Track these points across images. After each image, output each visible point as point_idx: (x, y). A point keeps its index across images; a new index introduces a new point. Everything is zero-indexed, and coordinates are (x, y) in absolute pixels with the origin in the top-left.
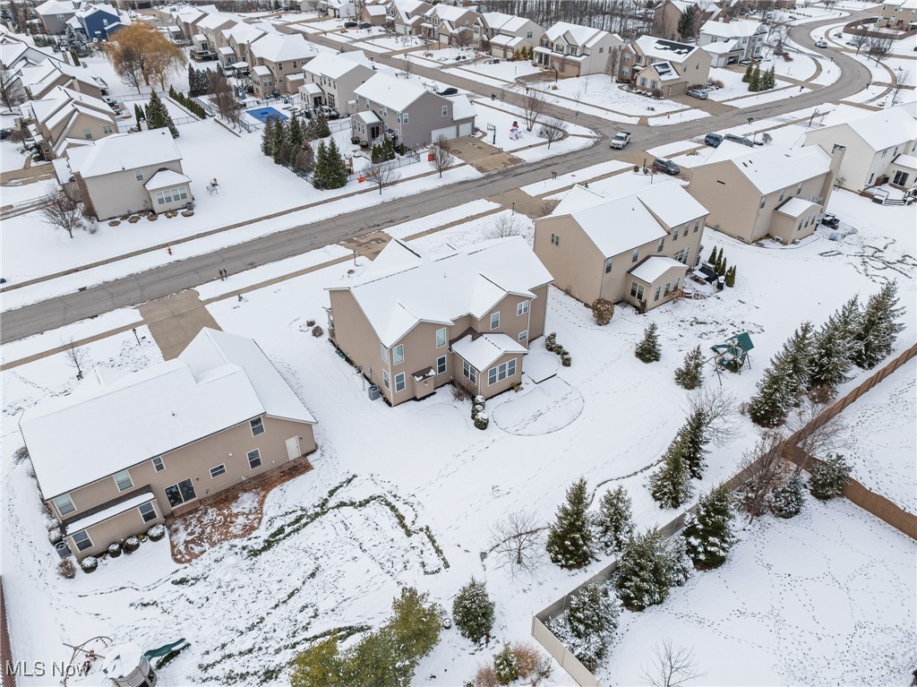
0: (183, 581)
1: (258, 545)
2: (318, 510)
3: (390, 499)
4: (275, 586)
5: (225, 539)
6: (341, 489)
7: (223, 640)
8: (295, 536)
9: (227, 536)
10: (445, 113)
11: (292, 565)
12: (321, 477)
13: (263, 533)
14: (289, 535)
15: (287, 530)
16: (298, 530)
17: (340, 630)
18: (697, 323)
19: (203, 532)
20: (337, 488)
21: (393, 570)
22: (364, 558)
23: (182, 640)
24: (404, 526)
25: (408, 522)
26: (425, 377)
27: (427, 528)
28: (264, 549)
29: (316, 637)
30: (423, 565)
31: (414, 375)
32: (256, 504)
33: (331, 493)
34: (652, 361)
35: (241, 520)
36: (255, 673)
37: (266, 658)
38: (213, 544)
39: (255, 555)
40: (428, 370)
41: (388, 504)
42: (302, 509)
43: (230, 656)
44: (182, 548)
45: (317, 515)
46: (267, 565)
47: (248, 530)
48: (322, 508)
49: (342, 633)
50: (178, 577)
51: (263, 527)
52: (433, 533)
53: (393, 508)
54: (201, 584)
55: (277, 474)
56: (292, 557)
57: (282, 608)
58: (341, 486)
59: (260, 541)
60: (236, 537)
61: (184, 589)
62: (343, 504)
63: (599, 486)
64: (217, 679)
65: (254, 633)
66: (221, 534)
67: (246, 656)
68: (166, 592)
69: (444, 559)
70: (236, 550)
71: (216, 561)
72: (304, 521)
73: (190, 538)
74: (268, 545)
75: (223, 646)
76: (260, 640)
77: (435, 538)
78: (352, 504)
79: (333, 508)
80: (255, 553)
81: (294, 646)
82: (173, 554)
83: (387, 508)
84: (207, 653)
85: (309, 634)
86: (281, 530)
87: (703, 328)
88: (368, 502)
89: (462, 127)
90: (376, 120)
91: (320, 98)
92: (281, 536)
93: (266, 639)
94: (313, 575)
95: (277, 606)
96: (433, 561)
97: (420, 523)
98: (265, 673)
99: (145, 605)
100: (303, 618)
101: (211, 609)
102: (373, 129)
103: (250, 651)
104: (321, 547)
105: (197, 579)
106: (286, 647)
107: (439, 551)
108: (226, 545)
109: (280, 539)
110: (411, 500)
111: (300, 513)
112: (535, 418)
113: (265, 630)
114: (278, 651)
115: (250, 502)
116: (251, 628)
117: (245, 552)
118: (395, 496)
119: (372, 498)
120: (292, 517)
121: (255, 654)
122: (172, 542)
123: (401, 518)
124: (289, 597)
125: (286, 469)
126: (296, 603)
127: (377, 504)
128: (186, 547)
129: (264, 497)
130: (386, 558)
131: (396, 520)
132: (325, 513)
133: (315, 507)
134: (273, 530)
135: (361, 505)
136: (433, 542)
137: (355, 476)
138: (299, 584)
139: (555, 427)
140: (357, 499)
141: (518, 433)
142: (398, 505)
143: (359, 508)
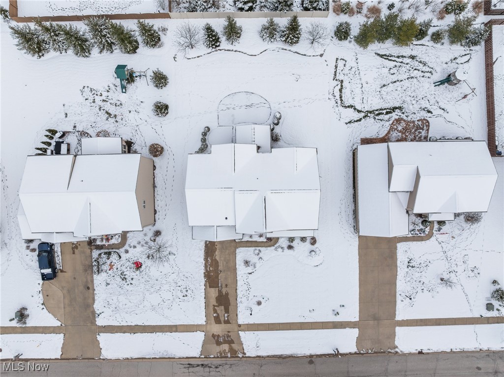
0: (429, 112)
1: (397, 111)
2: (369, 115)
3: (339, 102)
4: (399, 89)
5: (409, 122)
6: (355, 120)
7: (423, 79)
8: (383, 107)
9: (407, 122)
11: (389, 94)
12: (360, 131)
13: (395, 116)
14: (385, 109)
15: (384, 112)
16: (381, 109)
17: (385, 59)
19: (415, 131)
20: (357, 121)
21: (357, 69)
22: (363, 82)
23: (435, 86)
24: (342, 86)
25: (339, 87)
27: (334, 79)
28: (396, 108)
29: (394, 61)
30: (345, 65)
32: (391, 133)
33: (360, 120)
35: (400, 128)
36: (417, 61)
37: (412, 64)
38: (414, 122)
39: (400, 107)
41: (341, 100)
42: (375, 118)
43: (422, 72)
44: (425, 128)
45: (370, 112)
46: (398, 100)
47: (398, 121)
48: (367, 114)
49: (385, 57)
50: (430, 115)
51: (393, 119)
52: (333, 76)
53: (341, 97)
54: (423, 107)
56: (388, 98)
57: (400, 79)
58: (355, 121)
59: (396, 113)
60: (404, 121)
61: (430, 108)
62: (359, 111)
63: (255, 55)
64: (429, 67)
65: (412, 75)
66: (409, 125)
67: (417, 68)
68: (436, 111)
69: (337, 62)
70: (406, 114)
71: (415, 114)
72: (377, 112)
73: (421, 131)
74: (394, 109)
75: (423, 77)
76: (411, 72)
77: (334, 73)
78: (355, 109)
79: (363, 112)
80: (400, 108)
81: (402, 62)
82: (429, 126)
83: (343, 99)
84: (429, 77)
85: (395, 63)
86: (387, 113)
88: (349, 107)
92: (388, 110)
93: (409, 70)
94: (384, 86)
95: (401, 81)
96: (341, 64)
97: (336, 83)
98: (414, 59)
99: (443, 109)
100: (394, 71)
101: (423, 93)
103: (415, 69)
104: (376, 96)
105: (424, 109)
106: (404, 63)
107: (336, 67)
108: (409, 119)
109: (389, 109)
110: (331, 97)
111: (377, 117)
112: (251, 106)
113: (409, 74)
114: (407, 64)
115: (393, 135)
116: (412, 77)
117: (403, 111)
118: (337, 103)
119: (346, 107)
120: (381, 117)
121: (414, 68)
122: (428, 133)
123: (341, 91)
124: (396, 81)
126: (394, 78)
127: (346, 103)
128: (423, 127)
129: (386, 135)
130: (356, 76)
131: (343, 91)
132: (367, 111)
133: (370, 117)
134: (390, 115)
135: (352, 106)
136: (335, 72)
137: (346, 123)
138: (391, 85)
139: (247, 94)
140: (352, 110)
141: (266, 102)
142: (338, 97)
143: (353, 105)
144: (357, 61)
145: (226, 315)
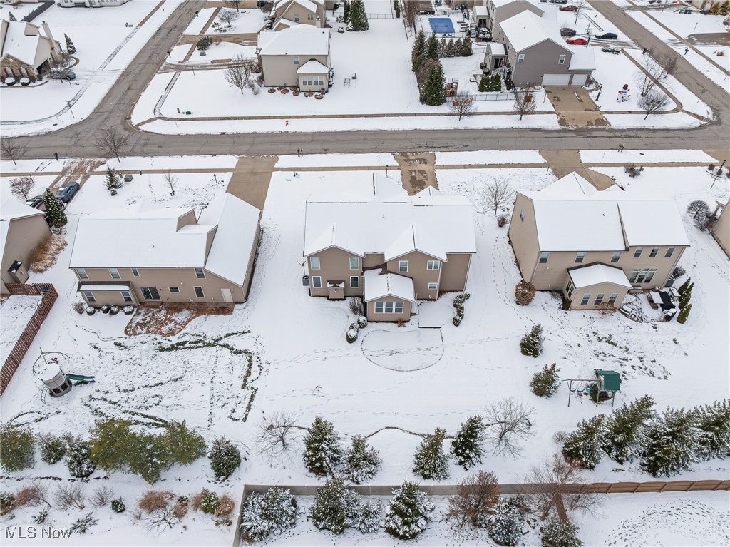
0: (118, 345)
1: (167, 344)
2: (212, 342)
3: (254, 359)
4: (154, 375)
5: (155, 333)
6: (235, 336)
7: (109, 389)
8: (188, 351)
9: (158, 331)
10: (561, 61)
11: (172, 367)
12: (230, 322)
13: (174, 340)
14: (186, 348)
15: (188, 345)
16: (192, 348)
17: (161, 420)
18: (608, 341)
19: (150, 322)
20: (233, 334)
21: (215, 403)
22: (208, 385)
23: (94, 377)
24: (245, 380)
25: (249, 379)
26: (335, 286)
27: (257, 389)
28: (168, 350)
29: (147, 416)
30: (233, 411)
31: (328, 281)
32: (186, 320)
33: (228, 335)
34: (530, 355)
35: (171, 325)
36: (107, 417)
37: (118, 412)
38: (148, 332)
39: (161, 350)
40: (340, 282)
41: (250, 361)
42: (205, 337)
43: (105, 400)
44: (133, 325)
45: (209, 345)
46: (160, 360)
47: (171, 333)
48: (214, 343)
49: (161, 423)
50: (119, 341)
51: (177, 336)
52: (256, 395)
53: (250, 365)
54: (126, 351)
55: (212, 307)
56: (175, 363)
57: (148, 388)
58: (236, 334)
59: (170, 343)
60: (161, 334)
61: (116, 350)
62: (227, 346)
63: (387, 428)
64: (91, 408)
65: (124, 395)
66: (156, 328)
67: (111, 405)
68: (108, 346)
69: (247, 415)
70: (155, 342)
71: (142, 343)
72: (199, 344)
73: (141, 322)
74: (172, 348)
75: (107, 392)
76: (123, 400)
77: (255, 399)
78: (232, 349)
79: (220, 345)
80: (162, 349)
81: (134, 414)
82: (127, 327)
83: (247, 363)
84: (98, 391)
85: (145, 413)
86: (184, 343)
87: (608, 348)
88: (241, 352)
89: (576, 77)
90: (503, 53)
91: (484, 20)
92: (182, 347)
93: (126, 401)
94: (176, 380)
95: (146, 386)
96: (240, 412)
97: (254, 385)
98: (111, 420)
99: (95, 348)
100: (151, 401)
101: (120, 368)
102: (497, 60)
103: (115, 403)
104: (193, 366)
105: (125, 348)
106: (130, 413)
107: (249, 408)
108: (153, 336)
109: (179, 349)
110: (265, 366)
111: (201, 338)
112: (393, 352)
113: (130, 396)
114: (125, 412)
115: (184, 317)
116: (124, 391)
117: (158, 346)
118: (258, 358)
119: (245, 352)
120: (196, 338)
121: (115, 406)
122: (132, 319)
123: (249, 373)
124: (155, 385)
125: (218, 306)
126: (155, 391)
127: (245, 357)
128: (136, 326)
129: (194, 318)
130: (218, 394)
131: (245, 373)
132: (213, 346)
133: (212, 339)
134: (180, 341)
135: (235, 353)
136: (252, 400)
137: (249, 332)
138: (165, 380)
139: (400, 367)
140: (237, 348)
141: (370, 357)
142: (255, 365)
143: (233, 354)
144: (210, 416)
145: (414, 175)
